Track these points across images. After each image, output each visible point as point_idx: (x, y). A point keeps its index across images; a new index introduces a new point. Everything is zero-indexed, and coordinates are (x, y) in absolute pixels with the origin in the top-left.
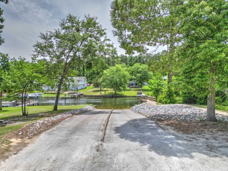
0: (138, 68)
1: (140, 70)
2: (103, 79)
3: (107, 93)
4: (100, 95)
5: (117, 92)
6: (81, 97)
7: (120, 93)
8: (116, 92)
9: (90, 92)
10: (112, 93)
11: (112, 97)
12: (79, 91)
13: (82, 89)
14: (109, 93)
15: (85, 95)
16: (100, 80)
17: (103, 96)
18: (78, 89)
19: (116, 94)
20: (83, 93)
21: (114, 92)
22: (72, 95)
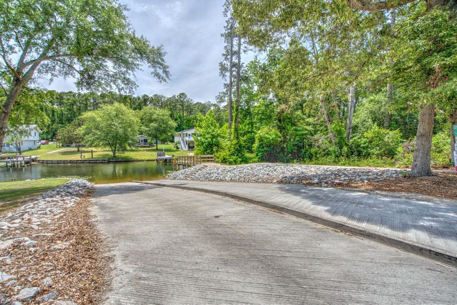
0: (151, 114)
1: (155, 116)
2: (88, 128)
3: (95, 155)
4: (80, 159)
5: (116, 154)
6: (33, 164)
7: (123, 155)
8: (114, 154)
9: (52, 155)
10: (108, 155)
11: (109, 162)
12: (24, 154)
13: (30, 149)
14: (101, 155)
15: (43, 161)
16: (81, 131)
17: (88, 162)
18: (22, 150)
19: (115, 156)
20: (36, 158)
21: (111, 153)
22: (7, 162)
